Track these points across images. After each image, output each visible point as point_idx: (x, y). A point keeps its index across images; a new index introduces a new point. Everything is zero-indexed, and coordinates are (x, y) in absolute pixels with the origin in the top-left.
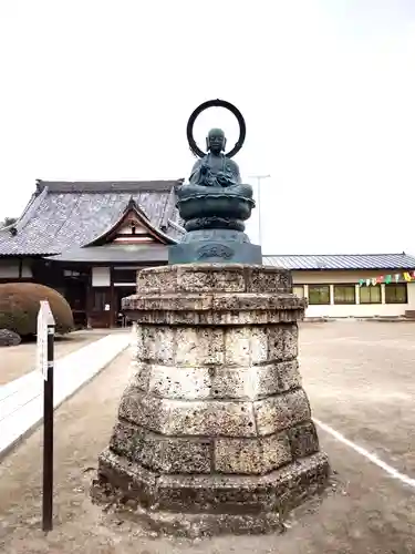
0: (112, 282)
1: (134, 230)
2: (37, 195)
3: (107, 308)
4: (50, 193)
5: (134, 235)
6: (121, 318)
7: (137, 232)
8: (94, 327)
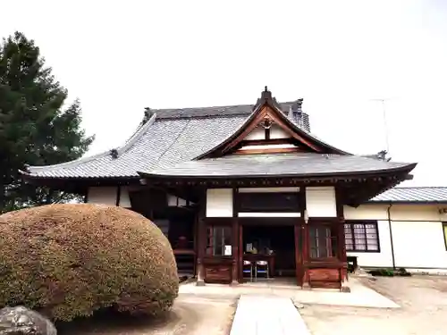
0: (236, 210)
1: (267, 132)
2: (144, 122)
3: (228, 251)
4: (157, 119)
5: (267, 141)
6: (247, 267)
7: (273, 136)
8: (207, 281)
